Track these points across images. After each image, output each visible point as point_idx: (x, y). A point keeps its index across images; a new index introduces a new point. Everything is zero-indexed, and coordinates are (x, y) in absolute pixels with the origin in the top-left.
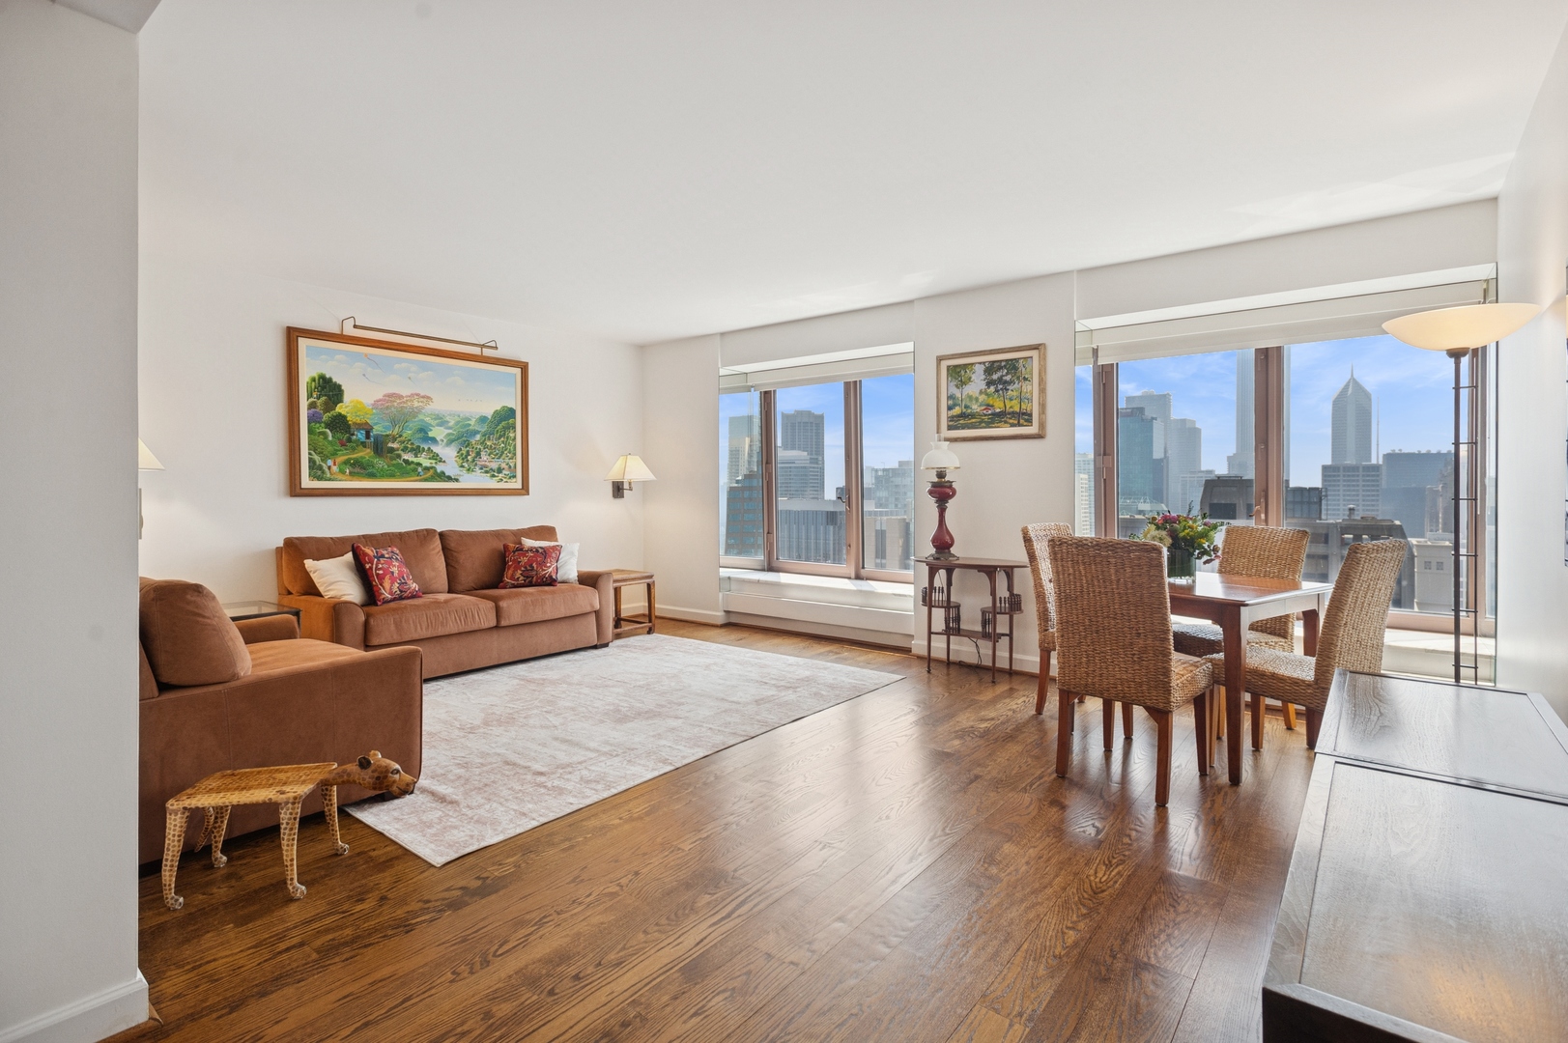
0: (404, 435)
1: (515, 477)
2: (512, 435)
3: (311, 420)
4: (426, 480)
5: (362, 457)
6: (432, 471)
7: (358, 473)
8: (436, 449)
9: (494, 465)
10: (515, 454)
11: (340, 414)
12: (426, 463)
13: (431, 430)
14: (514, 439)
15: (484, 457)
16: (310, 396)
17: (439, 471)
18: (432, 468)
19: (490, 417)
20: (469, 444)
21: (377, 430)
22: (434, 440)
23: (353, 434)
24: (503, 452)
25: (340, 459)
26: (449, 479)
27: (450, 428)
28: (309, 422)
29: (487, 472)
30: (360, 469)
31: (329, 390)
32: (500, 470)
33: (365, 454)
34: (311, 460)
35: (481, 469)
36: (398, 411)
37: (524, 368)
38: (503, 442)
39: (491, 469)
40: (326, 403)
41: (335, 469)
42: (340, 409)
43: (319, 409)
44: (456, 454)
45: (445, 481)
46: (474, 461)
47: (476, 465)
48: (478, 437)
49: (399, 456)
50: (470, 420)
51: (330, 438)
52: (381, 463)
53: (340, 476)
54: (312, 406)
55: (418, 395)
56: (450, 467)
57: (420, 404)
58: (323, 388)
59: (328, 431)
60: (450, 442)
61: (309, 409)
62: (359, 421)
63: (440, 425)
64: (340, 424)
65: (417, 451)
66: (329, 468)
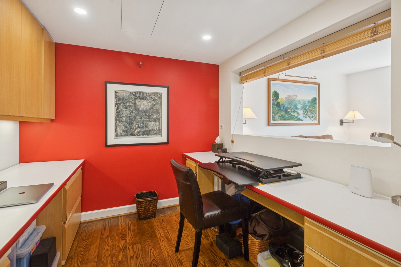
0: (292, 107)
1: (316, 119)
2: (315, 106)
3: (273, 104)
4: (296, 121)
5: (283, 114)
6: (297, 118)
7: (282, 119)
8: (298, 111)
9: (311, 116)
10: (316, 112)
11: (278, 102)
12: (296, 115)
13: (297, 105)
14: (316, 107)
15: (309, 113)
16: (272, 97)
17: (299, 118)
18: (297, 117)
19: (310, 101)
20: (306, 109)
21: (286, 106)
22: (298, 108)
23: (281, 108)
24: (313, 112)
25: (278, 115)
26: (301, 120)
27: (301, 105)
28: (272, 105)
29: (310, 118)
30: (282, 118)
31: (276, 95)
32: (313, 117)
33: (283, 113)
34: (273, 116)
35: (308, 117)
36: (291, 101)
37: (319, 84)
38: (313, 108)
39: (311, 117)
40: (276, 99)
41: (277, 118)
42: (279, 100)
43: (274, 101)
44: (302, 112)
45: (300, 121)
46: (307, 114)
47: (307, 116)
48: (308, 107)
49: (290, 114)
50: (306, 102)
51: (276, 109)
52: (286, 116)
53: (278, 120)
54: (273, 100)
55: (294, 95)
56: (301, 117)
57: (295, 98)
58: (275, 95)
59: (276, 107)
60: (302, 109)
61: (272, 101)
62: (282, 104)
63: (299, 104)
64: (278, 105)
65: (294, 112)
66: (276, 117)
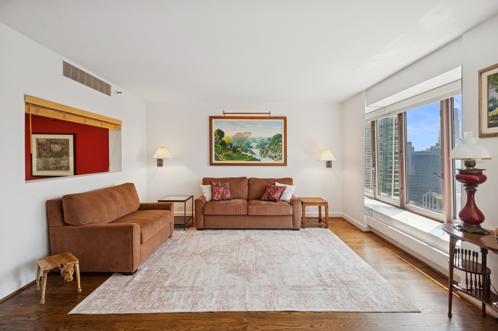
0: (242, 146)
1: (281, 159)
2: (280, 144)
3: (216, 143)
4: (249, 160)
5: (229, 154)
6: (251, 157)
7: (228, 158)
8: (252, 150)
9: (274, 155)
10: (282, 151)
11: (223, 140)
12: (249, 155)
13: (251, 144)
14: (281, 145)
15: (270, 152)
16: (215, 136)
17: (253, 157)
18: (251, 156)
19: (272, 138)
20: (264, 148)
21: (234, 145)
22: (252, 147)
23: (227, 147)
24: (277, 150)
25: (223, 154)
26: (257, 160)
27: (257, 143)
28: (215, 144)
29: (271, 158)
30: (229, 157)
31: (220, 133)
32: (276, 157)
33: (230, 152)
34: (215, 155)
35: (269, 156)
36: (240, 139)
37: (285, 119)
38: (277, 147)
39: (272, 157)
40: (219, 138)
41: (222, 157)
42: (224, 139)
43: (218, 140)
44: (259, 151)
45: (256, 161)
46: (266, 154)
47: (267, 155)
48: (267, 145)
49: (241, 153)
50: (265, 139)
51: (221, 148)
52: (235, 155)
53: (223, 159)
54: (216, 139)
55: (246, 132)
56: (258, 156)
57: (248, 135)
58: (219, 133)
59: (220, 146)
60: (257, 148)
61: (215, 140)
62: (229, 142)
63: (254, 142)
64: (223, 144)
65: (246, 151)
66: (220, 157)
